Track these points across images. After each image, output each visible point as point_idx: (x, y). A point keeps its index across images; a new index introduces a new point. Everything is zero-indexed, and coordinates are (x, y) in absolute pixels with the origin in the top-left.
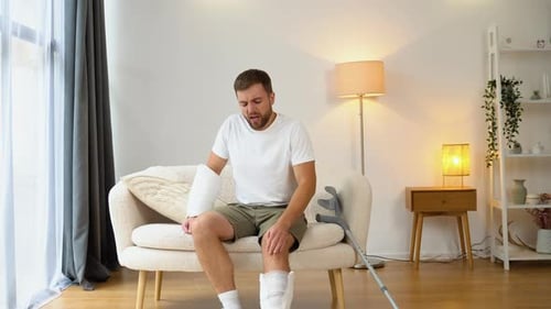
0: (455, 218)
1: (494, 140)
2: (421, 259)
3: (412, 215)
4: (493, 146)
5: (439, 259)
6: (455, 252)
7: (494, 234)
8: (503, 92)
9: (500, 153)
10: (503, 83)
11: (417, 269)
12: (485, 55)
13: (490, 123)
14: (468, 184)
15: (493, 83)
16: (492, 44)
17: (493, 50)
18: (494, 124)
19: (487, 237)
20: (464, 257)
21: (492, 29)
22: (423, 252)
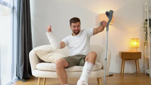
0: (134, 61)
1: (147, 37)
2: (124, 73)
3: (122, 59)
4: (146, 39)
5: (129, 73)
6: (134, 71)
7: (146, 66)
8: (150, 23)
9: (148, 41)
10: (149, 20)
11: (123, 76)
12: (144, 11)
13: (145, 32)
14: (139, 50)
15: (147, 20)
16: (146, 8)
17: (147, 10)
18: (147, 32)
19: (144, 67)
20: (137, 73)
21: (146, 3)
22: (124, 71)
